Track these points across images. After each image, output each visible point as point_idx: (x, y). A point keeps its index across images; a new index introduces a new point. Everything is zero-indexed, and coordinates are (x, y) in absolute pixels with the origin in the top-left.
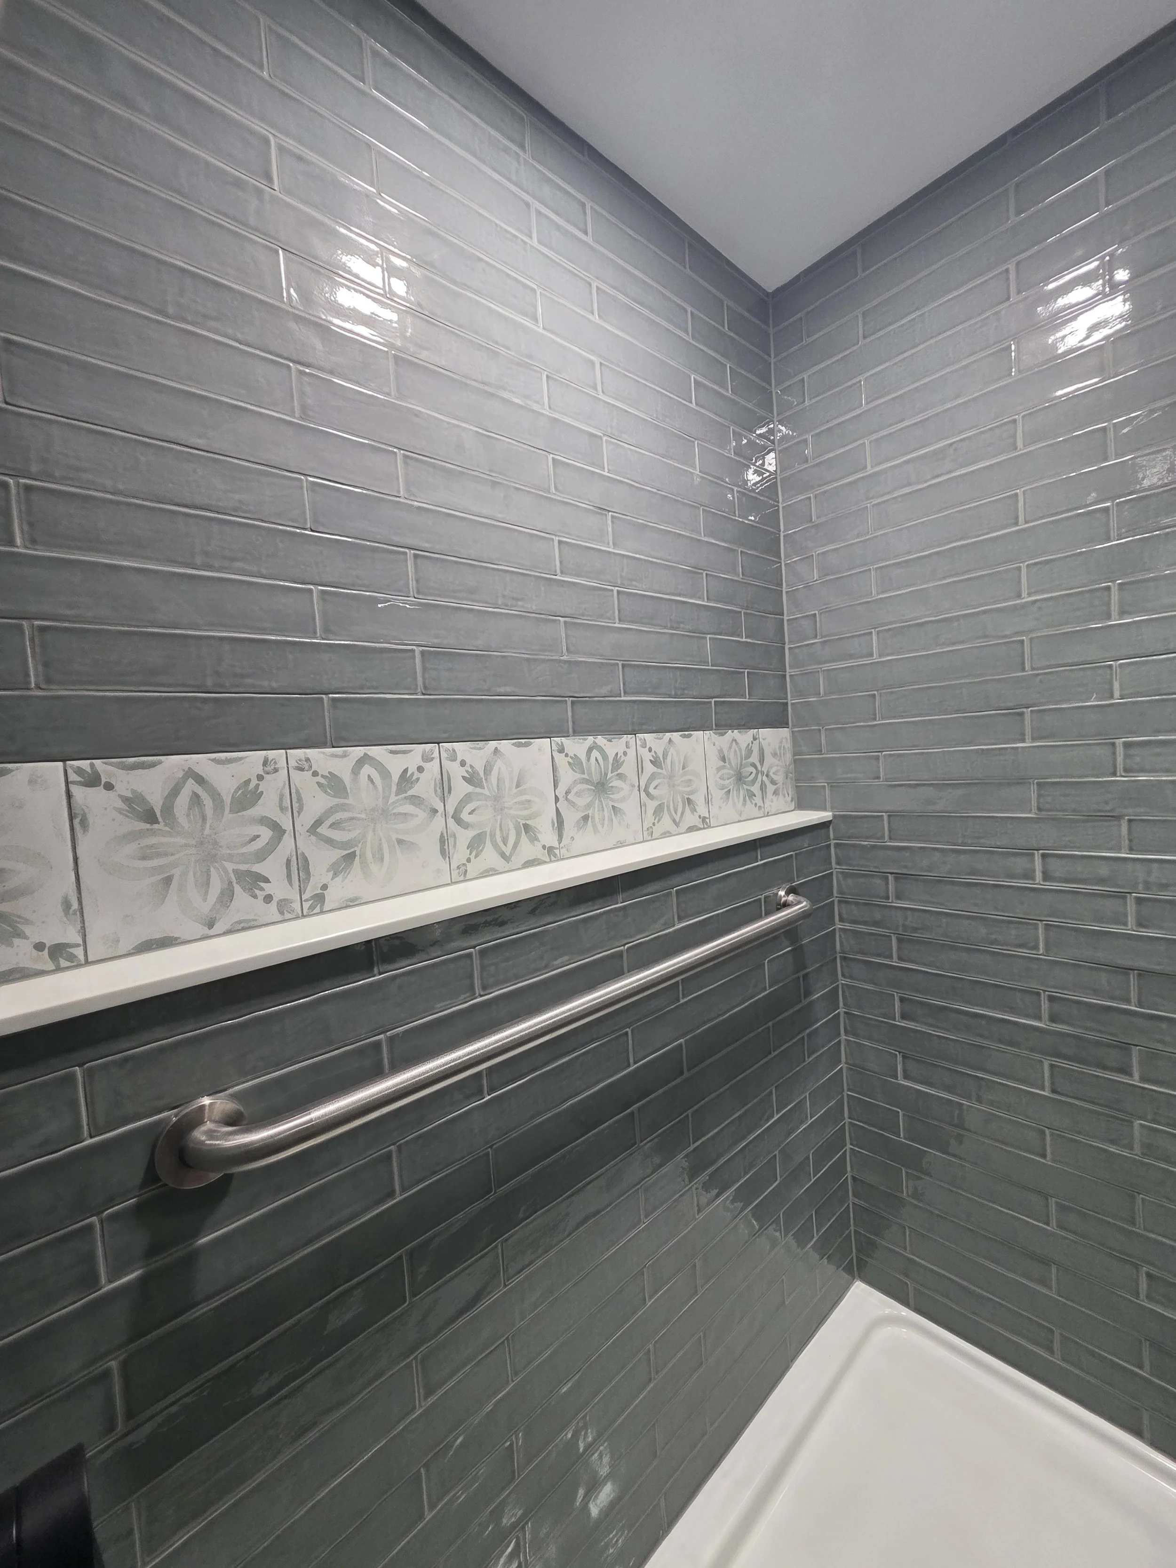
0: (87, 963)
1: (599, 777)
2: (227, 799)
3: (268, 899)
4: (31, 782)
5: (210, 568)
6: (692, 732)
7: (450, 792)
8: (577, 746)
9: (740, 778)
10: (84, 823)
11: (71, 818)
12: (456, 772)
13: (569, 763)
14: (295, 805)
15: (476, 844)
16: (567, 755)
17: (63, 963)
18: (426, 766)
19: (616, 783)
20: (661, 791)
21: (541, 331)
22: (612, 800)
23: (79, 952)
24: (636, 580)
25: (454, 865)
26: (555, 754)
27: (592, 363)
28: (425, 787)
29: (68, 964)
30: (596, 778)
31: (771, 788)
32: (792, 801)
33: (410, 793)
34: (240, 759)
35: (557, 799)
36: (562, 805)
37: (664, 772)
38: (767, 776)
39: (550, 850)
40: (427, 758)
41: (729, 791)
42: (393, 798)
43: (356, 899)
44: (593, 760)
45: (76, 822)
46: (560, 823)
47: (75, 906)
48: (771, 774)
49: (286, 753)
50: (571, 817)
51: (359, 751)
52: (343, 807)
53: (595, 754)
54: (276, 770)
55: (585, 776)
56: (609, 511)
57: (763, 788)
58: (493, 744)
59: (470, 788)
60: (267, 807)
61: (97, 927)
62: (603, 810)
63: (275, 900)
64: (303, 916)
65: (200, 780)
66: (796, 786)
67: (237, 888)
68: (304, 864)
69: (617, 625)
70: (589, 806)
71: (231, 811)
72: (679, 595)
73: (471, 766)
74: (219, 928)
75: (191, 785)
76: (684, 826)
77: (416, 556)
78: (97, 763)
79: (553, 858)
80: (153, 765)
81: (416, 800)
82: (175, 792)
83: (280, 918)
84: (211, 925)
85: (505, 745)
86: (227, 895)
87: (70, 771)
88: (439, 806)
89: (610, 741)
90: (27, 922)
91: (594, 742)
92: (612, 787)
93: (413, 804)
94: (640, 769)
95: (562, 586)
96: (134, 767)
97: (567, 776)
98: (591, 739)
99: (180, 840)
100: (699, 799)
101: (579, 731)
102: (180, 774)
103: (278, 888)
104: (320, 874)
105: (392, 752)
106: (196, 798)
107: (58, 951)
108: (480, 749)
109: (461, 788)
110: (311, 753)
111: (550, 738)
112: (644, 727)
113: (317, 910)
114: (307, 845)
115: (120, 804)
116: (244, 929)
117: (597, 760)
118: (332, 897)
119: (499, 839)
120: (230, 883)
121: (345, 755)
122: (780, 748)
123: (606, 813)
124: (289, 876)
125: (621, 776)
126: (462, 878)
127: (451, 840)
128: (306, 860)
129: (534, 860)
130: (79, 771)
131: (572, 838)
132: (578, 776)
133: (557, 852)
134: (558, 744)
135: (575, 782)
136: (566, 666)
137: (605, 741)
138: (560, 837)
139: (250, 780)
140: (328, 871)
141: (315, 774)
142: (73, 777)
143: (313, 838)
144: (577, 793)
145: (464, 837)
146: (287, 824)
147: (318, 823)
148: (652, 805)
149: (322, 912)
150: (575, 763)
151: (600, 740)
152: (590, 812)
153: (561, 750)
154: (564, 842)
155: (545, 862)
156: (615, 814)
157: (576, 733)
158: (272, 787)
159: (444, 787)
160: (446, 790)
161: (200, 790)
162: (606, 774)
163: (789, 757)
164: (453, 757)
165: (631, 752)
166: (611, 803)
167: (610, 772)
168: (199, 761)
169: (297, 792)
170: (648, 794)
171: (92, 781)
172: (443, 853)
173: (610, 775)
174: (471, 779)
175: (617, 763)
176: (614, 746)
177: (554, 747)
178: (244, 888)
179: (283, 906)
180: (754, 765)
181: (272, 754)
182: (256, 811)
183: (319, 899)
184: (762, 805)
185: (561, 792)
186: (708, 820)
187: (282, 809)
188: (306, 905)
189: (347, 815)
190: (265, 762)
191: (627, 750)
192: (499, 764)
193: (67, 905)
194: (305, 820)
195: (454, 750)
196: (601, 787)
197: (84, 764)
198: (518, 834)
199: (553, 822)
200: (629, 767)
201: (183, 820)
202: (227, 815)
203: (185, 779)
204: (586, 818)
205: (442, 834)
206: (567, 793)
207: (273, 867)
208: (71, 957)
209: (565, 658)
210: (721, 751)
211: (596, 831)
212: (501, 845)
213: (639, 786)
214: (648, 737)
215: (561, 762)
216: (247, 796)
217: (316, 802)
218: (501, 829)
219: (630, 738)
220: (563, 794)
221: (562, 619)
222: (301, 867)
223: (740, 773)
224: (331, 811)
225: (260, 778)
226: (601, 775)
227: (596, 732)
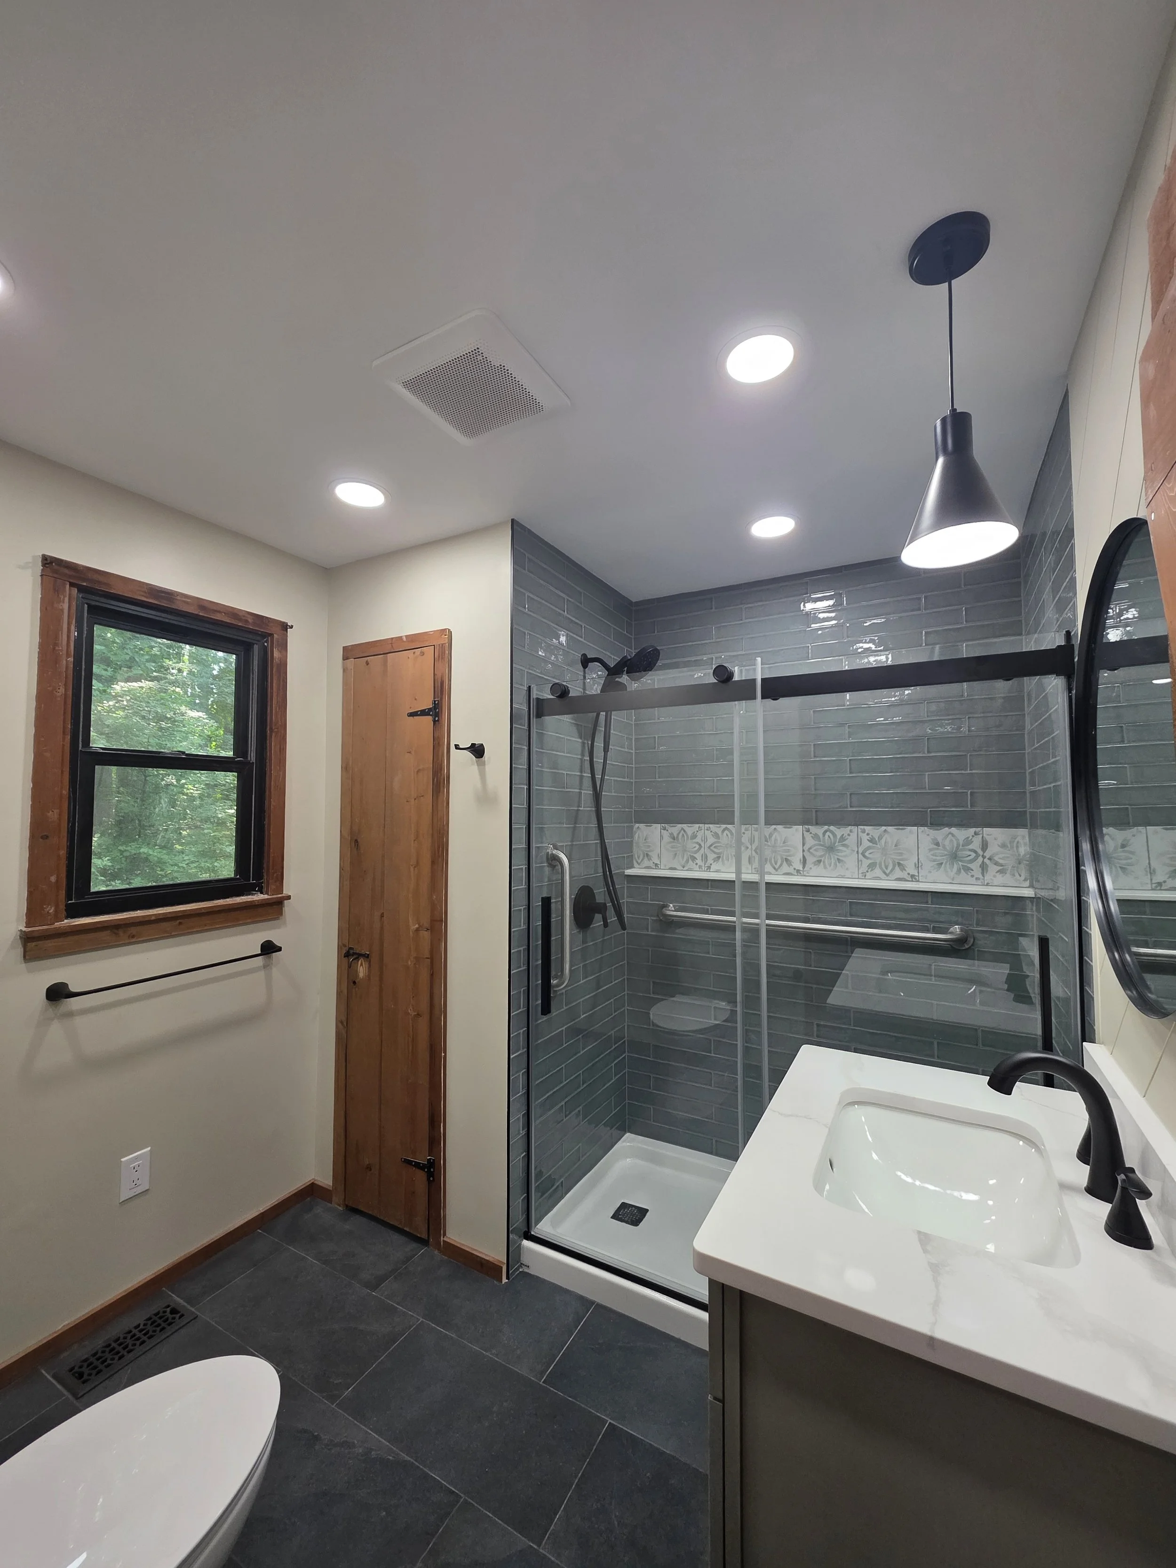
0: (661, 869)
1: (829, 844)
2: (690, 836)
3: (697, 864)
4: (655, 828)
6: (907, 827)
7: (754, 842)
8: (819, 830)
9: (955, 857)
10: (663, 838)
13: (813, 837)
14: (706, 840)
15: (763, 862)
16: (811, 833)
18: (746, 832)
19: (842, 848)
20: (875, 856)
22: (838, 856)
23: (659, 866)
25: (754, 867)
26: (804, 832)
28: (745, 840)
30: (827, 844)
31: (993, 869)
32: (1025, 880)
35: (803, 851)
36: (806, 854)
37: (878, 846)
38: (990, 859)
39: (798, 871)
40: (747, 830)
41: (942, 863)
43: (719, 870)
44: (826, 837)
45: (661, 838)
46: (804, 861)
48: (996, 858)
50: (810, 860)
51: (724, 826)
52: (719, 842)
53: (829, 834)
54: (701, 830)
55: (821, 843)
57: (984, 866)
58: (774, 826)
60: (698, 840)
62: (831, 859)
64: (705, 871)
65: (684, 831)
66: (1030, 871)
67: (690, 859)
68: (706, 857)
70: (823, 856)
71: (691, 839)
73: (764, 834)
74: (685, 869)
75: (682, 832)
76: (892, 877)
78: (666, 825)
79: (800, 875)
80: (676, 826)
82: (679, 833)
83: (700, 870)
84: (684, 867)
85: (780, 828)
86: (687, 861)
87: (661, 826)
88: (750, 846)
89: (839, 828)
90: (653, 857)
91: (829, 829)
92: (838, 850)
94: (859, 843)
96: (673, 826)
97: (810, 841)
98: (826, 827)
99: (679, 843)
100: (910, 864)
101: (819, 823)
102: (681, 829)
103: (699, 861)
104: (710, 861)
106: (683, 835)
107: (656, 865)
108: (768, 828)
109: (759, 841)
110: (711, 826)
111: (802, 825)
112: (865, 823)
113: (708, 870)
114: (707, 852)
115: (669, 834)
116: (691, 870)
117: (829, 837)
118: (713, 868)
119: (774, 863)
120: (688, 857)
121: (720, 827)
122: (1012, 843)
123: (832, 860)
124: (702, 860)
125: (844, 845)
126: (757, 873)
127: (754, 859)
128: (707, 856)
129: (790, 873)
130: (663, 827)
131: (811, 868)
132: (817, 842)
133: (802, 872)
134: (806, 828)
135: (815, 845)
136: (812, 795)
137: (836, 829)
138: (804, 867)
139: (694, 832)
140: (713, 860)
141: (711, 832)
143: (709, 850)
144: (815, 849)
146: (703, 845)
147: (711, 846)
148: (866, 862)
149: (710, 871)
150: (816, 837)
151: (832, 828)
152: (824, 859)
153: (808, 831)
154: (805, 869)
155: (795, 875)
156: (839, 864)
157: (817, 824)
158: (700, 835)
159: (752, 840)
161: (684, 833)
162: (835, 844)
163: (1024, 850)
164: (757, 830)
165: (854, 836)
166: (836, 857)
167: (838, 842)
168: (684, 826)
169: (706, 836)
170: (864, 856)
171: (665, 829)
172: (750, 862)
173: (837, 844)
174: (763, 838)
175: (843, 838)
176: (839, 832)
177: (804, 829)
178: (692, 860)
179: (700, 867)
180: (973, 851)
181: (701, 825)
182: (696, 840)
183: (709, 867)
185: (806, 847)
186: (916, 877)
187: (702, 841)
188: (706, 868)
189: (719, 845)
190: (699, 828)
191: (851, 834)
192: (775, 835)
193: (659, 855)
194: (708, 844)
195: (758, 828)
196: (831, 849)
197: (664, 825)
198: (783, 862)
199: (801, 861)
200: (852, 840)
201: (680, 839)
202: (689, 840)
204: (819, 861)
205: (750, 856)
206: (810, 849)
209: (813, 793)
210: (935, 840)
211: (826, 869)
212: (775, 865)
213: (858, 851)
214: (868, 829)
215: (808, 836)
216: (694, 836)
217: (711, 840)
218: (774, 858)
219: (855, 829)
220: (807, 849)
221: (813, 777)
222: (705, 858)
223: (956, 854)
224: (715, 843)
225: (697, 831)
226: (831, 843)
227: (829, 824)
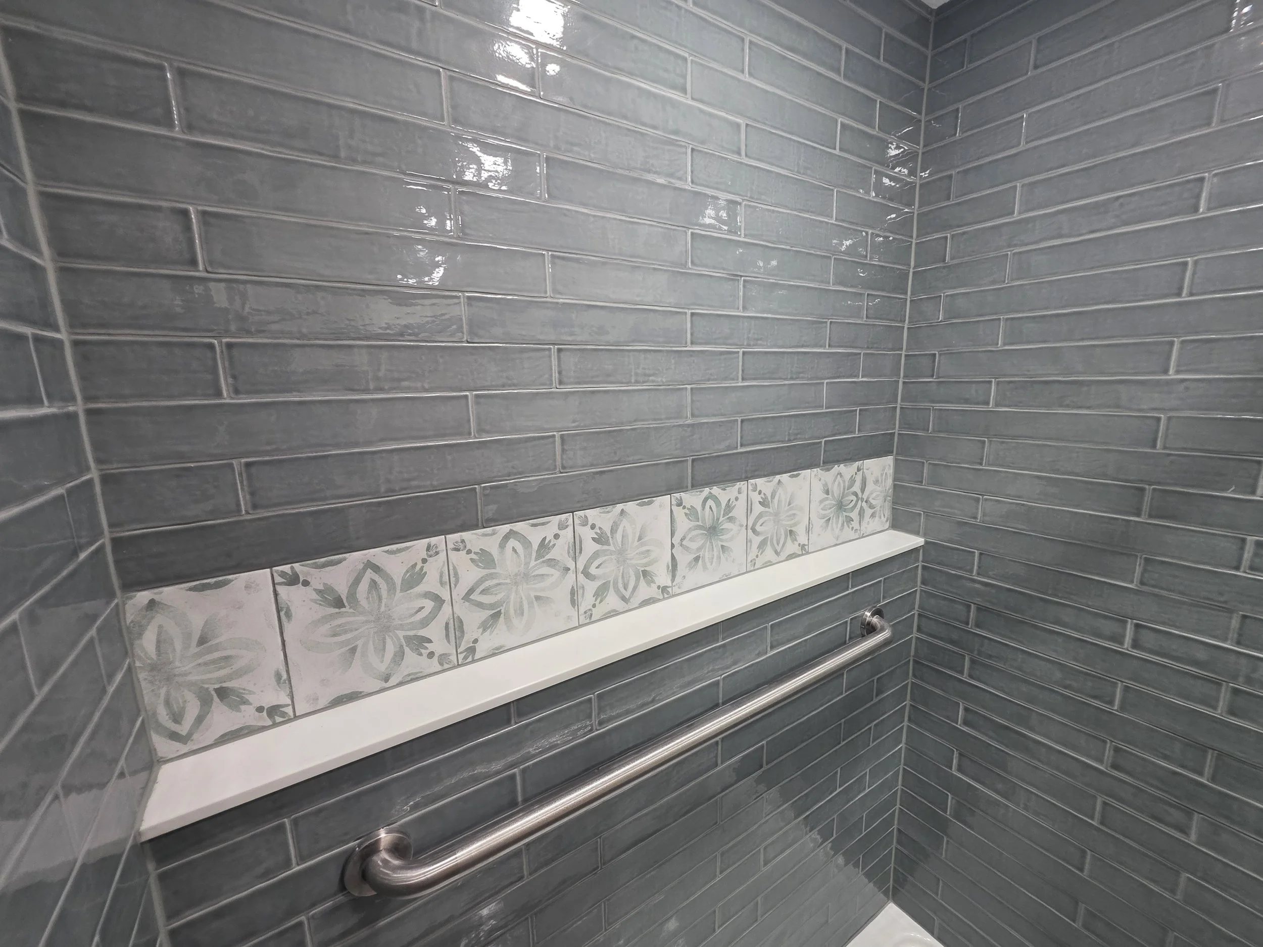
0: (296, 717)
1: (711, 522)
2: (398, 581)
3: (431, 655)
4: (247, 587)
5: (381, 390)
6: (800, 472)
7: (581, 552)
8: (692, 499)
9: (840, 506)
10: (288, 615)
11: (278, 612)
12: (587, 534)
13: (686, 514)
14: (453, 579)
15: (600, 593)
16: (684, 507)
17: (278, 719)
18: (561, 533)
19: (727, 525)
20: (767, 528)
21: (690, 102)
22: (722, 540)
23: (289, 710)
24: (761, 339)
25: (582, 611)
26: (674, 508)
27: (738, 126)
28: (559, 551)
29: (281, 719)
30: (709, 523)
31: (869, 512)
32: (887, 521)
33: (547, 557)
34: (407, 548)
35: (673, 546)
36: (677, 551)
37: (771, 510)
38: (866, 502)
39: (664, 589)
40: (562, 526)
41: (829, 519)
42: (533, 563)
43: (501, 647)
44: (707, 507)
45: (282, 614)
46: (674, 566)
47: (285, 676)
48: (870, 499)
49: (445, 537)
50: (684, 559)
51: (506, 528)
52: (491, 576)
53: (710, 502)
54: (437, 553)
55: (700, 523)
56: (741, 276)
57: (861, 514)
58: (620, 507)
59: (598, 547)
60: (430, 583)
61: (302, 690)
62: (713, 550)
63: (437, 655)
64: (459, 665)
65: (376, 569)
66: (893, 508)
67: (407, 650)
68: (460, 625)
69: (740, 384)
70: (699, 549)
71: (402, 590)
72: (802, 346)
73: (600, 528)
74: (393, 681)
75: (369, 574)
76: (783, 556)
77: (559, 350)
78: (297, 566)
79: (666, 596)
80: (339, 562)
81: (552, 563)
82: (357, 581)
83: (439, 668)
84: (386, 680)
85: (631, 507)
86: (400, 655)
87: (275, 575)
88: (571, 565)
89: (725, 490)
90: (251, 693)
91: (710, 493)
92: (723, 529)
93: (549, 566)
94: (749, 510)
95: (691, 356)
96: (324, 566)
97: (684, 524)
98: (707, 490)
99: (362, 618)
100: (800, 530)
101: (696, 485)
102: (361, 566)
103: (439, 645)
104: (472, 631)
105: (534, 525)
106: (374, 584)
107: (274, 711)
108: (608, 512)
109: (590, 547)
110: (466, 535)
111: (670, 494)
112: (756, 473)
113: (470, 659)
114: (462, 609)
115: (315, 596)
116: (413, 680)
117: (711, 508)
118: (482, 649)
119: (620, 586)
120: (401, 646)
121: (494, 534)
122: (882, 475)
123: (715, 553)
124: (447, 636)
125: (731, 519)
126: (588, 621)
127: (580, 592)
128: (461, 622)
129: (650, 599)
130: (283, 574)
131: (684, 577)
132: (693, 524)
133: (669, 590)
134: (677, 499)
135: (690, 530)
136: (689, 430)
137: (720, 490)
138: (674, 577)
139: (416, 564)
140: (479, 628)
141: (469, 552)
142: (278, 579)
143: (467, 604)
144: (691, 538)
145: (591, 587)
146: (446, 595)
147: (471, 591)
148: (757, 540)
149: (473, 661)
150: (692, 513)
151: (716, 490)
152: (701, 554)
153: (680, 504)
154: (678, 579)
155: (659, 600)
156: (723, 552)
157: (694, 486)
158: (434, 568)
159: (576, 548)
160: (578, 551)
161: (376, 577)
162: (718, 519)
163: (890, 482)
164: (585, 522)
165: (743, 497)
166: (720, 543)
167: (722, 516)
168: (376, 554)
169: (454, 568)
170: (754, 531)
171: (293, 580)
172: (573, 602)
173: (721, 519)
174: (600, 539)
175: (729, 507)
176: (727, 494)
177: (674, 502)
178: (412, 649)
179: (443, 658)
180: (856, 494)
181: (434, 540)
182: (421, 588)
183: (472, 650)
184: (859, 528)
185: (676, 540)
186: (806, 547)
187: (442, 583)
188: (461, 657)
189: (495, 582)
190: (429, 548)
191: (739, 496)
192: (624, 523)
193: (278, 676)
194: (461, 589)
195: (586, 517)
196: (713, 530)
197: (286, 568)
198: (638, 579)
199: (668, 565)
200: (739, 511)
201: (363, 602)
202: (399, 594)
203: (364, 570)
204: (697, 559)
205: (573, 587)
206: (682, 540)
207: (434, 631)
208: (284, 714)
209: (689, 422)
210: (826, 485)
211: (705, 568)
212: (622, 590)
213: (747, 526)
214: (759, 481)
215: (679, 512)
216: (414, 577)
217: (470, 574)
218: (623, 577)
219: (742, 485)
220: (679, 541)
221: (689, 387)
222: (457, 628)
223: (841, 502)
224: (482, 580)
225: (424, 561)
226: (714, 520)
227: (709, 483)
